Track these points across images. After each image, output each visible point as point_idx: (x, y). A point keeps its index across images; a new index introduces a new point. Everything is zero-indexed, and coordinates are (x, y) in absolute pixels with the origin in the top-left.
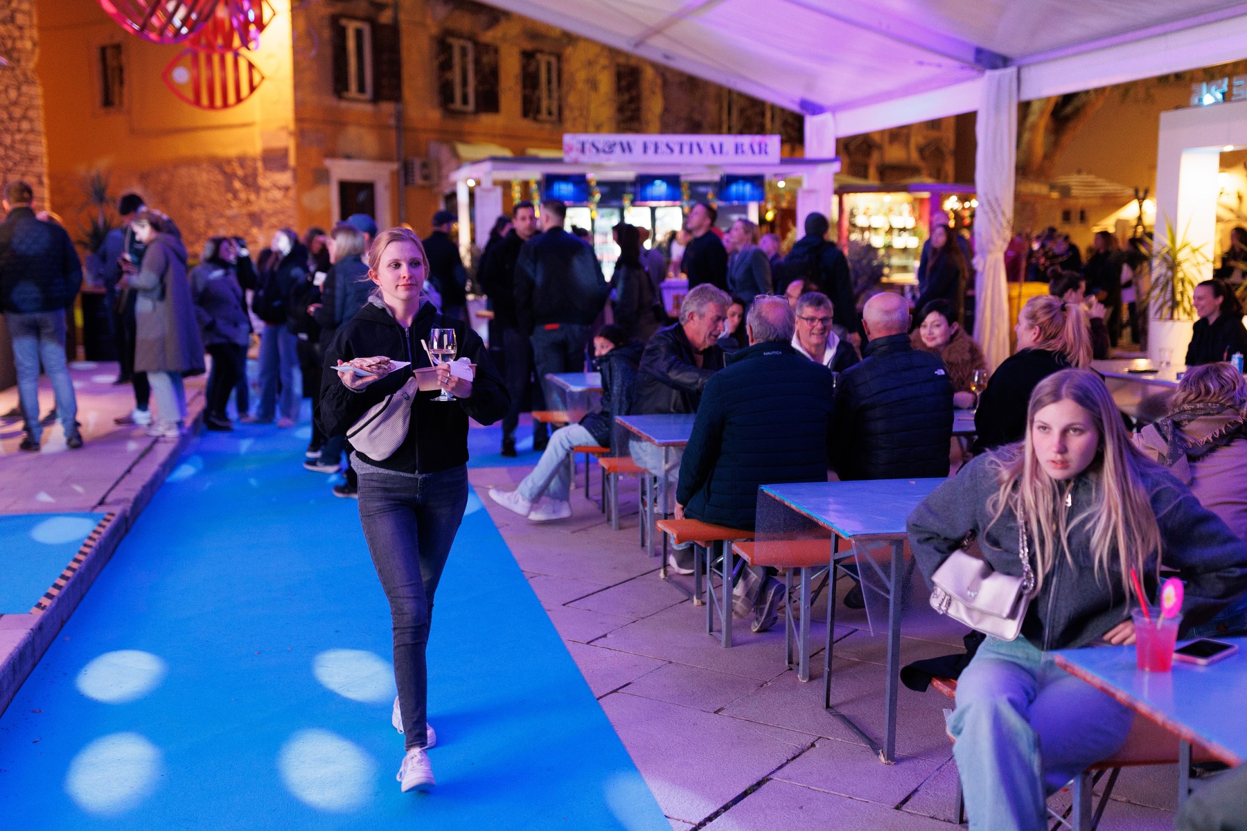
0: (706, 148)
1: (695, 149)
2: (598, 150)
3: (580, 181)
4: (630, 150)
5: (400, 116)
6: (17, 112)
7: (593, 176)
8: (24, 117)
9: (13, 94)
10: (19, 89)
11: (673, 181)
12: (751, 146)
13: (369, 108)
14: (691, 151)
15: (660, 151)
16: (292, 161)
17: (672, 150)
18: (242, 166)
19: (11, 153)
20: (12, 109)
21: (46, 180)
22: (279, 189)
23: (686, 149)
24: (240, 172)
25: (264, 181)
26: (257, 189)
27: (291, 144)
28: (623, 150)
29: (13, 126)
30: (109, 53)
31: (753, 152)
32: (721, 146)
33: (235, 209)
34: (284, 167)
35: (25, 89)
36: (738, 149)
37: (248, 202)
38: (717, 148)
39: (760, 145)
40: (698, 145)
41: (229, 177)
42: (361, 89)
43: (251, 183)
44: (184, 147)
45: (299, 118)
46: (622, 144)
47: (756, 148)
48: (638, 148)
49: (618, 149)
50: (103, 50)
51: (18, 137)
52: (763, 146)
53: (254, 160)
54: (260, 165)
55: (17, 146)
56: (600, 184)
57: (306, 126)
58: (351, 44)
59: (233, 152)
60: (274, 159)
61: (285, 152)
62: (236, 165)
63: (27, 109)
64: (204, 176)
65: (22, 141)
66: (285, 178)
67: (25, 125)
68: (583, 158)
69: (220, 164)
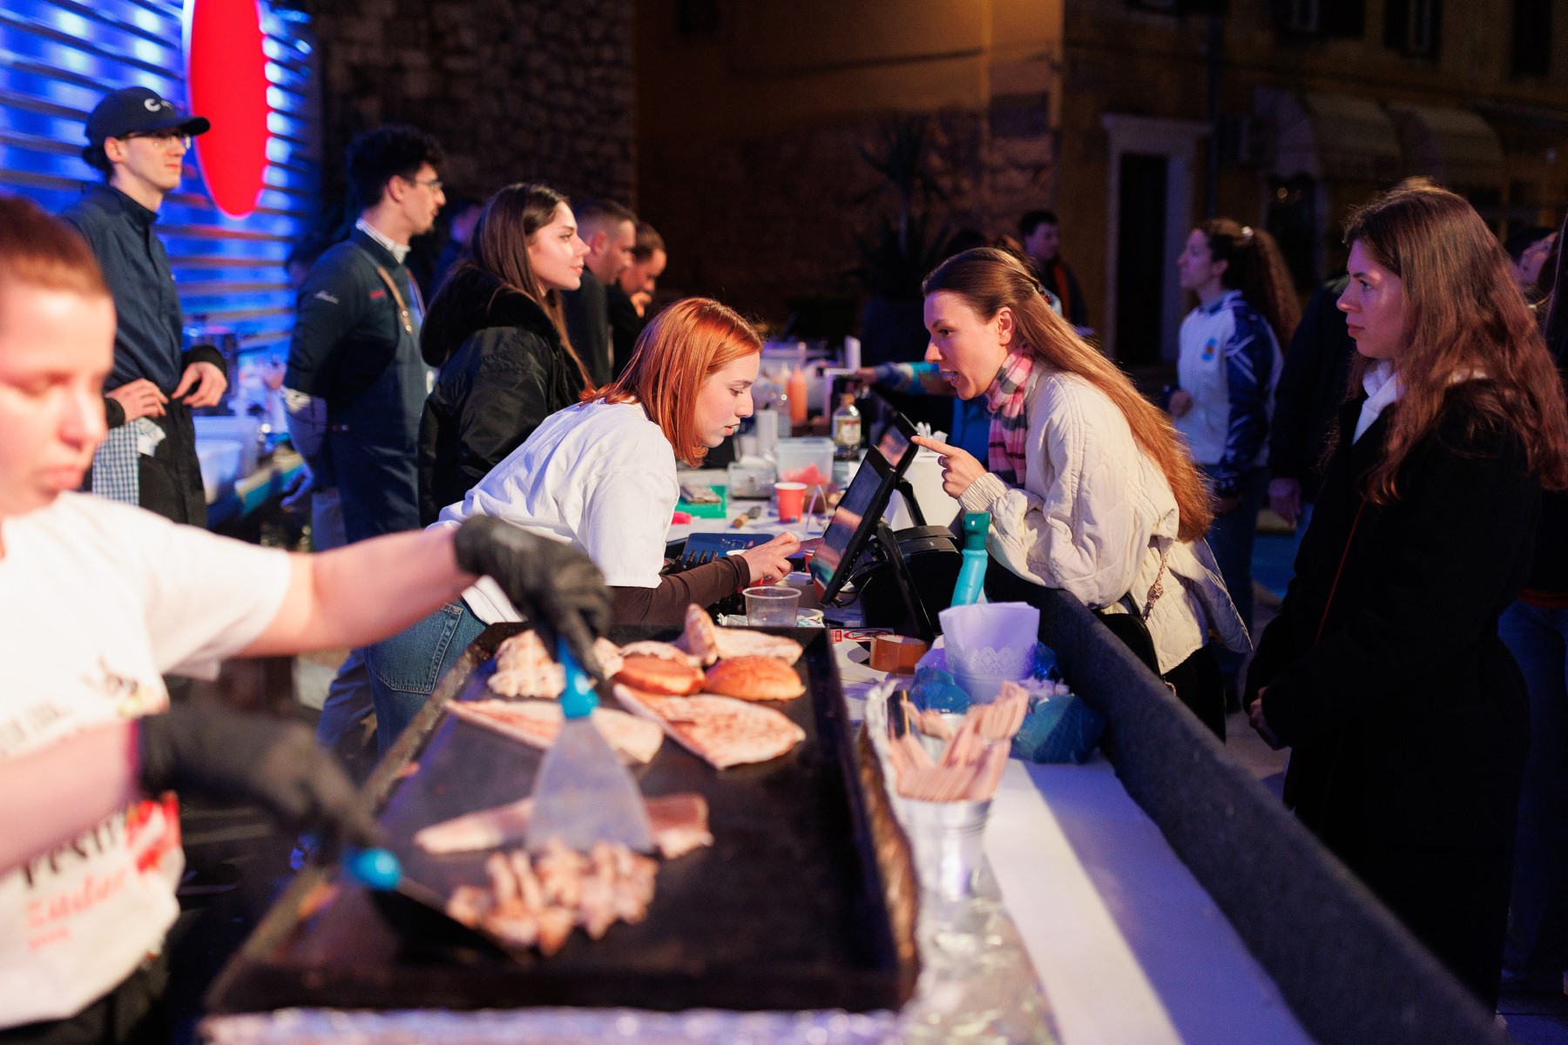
6: (596, 29)
16: (1054, 118)
18: (948, 127)
22: (1022, 168)
24: (942, 139)
25: (991, 155)
27: (1055, 87)
29: (590, 52)
37: (957, 192)
45: (1070, 40)
53: (974, 116)
54: (984, 125)
55: (593, 89)
57: (1080, 53)
59: (929, 103)
60: (1015, 114)
61: (1042, 100)
62: (935, 125)
63: (613, 22)
65: (600, 80)
69: (900, 123)
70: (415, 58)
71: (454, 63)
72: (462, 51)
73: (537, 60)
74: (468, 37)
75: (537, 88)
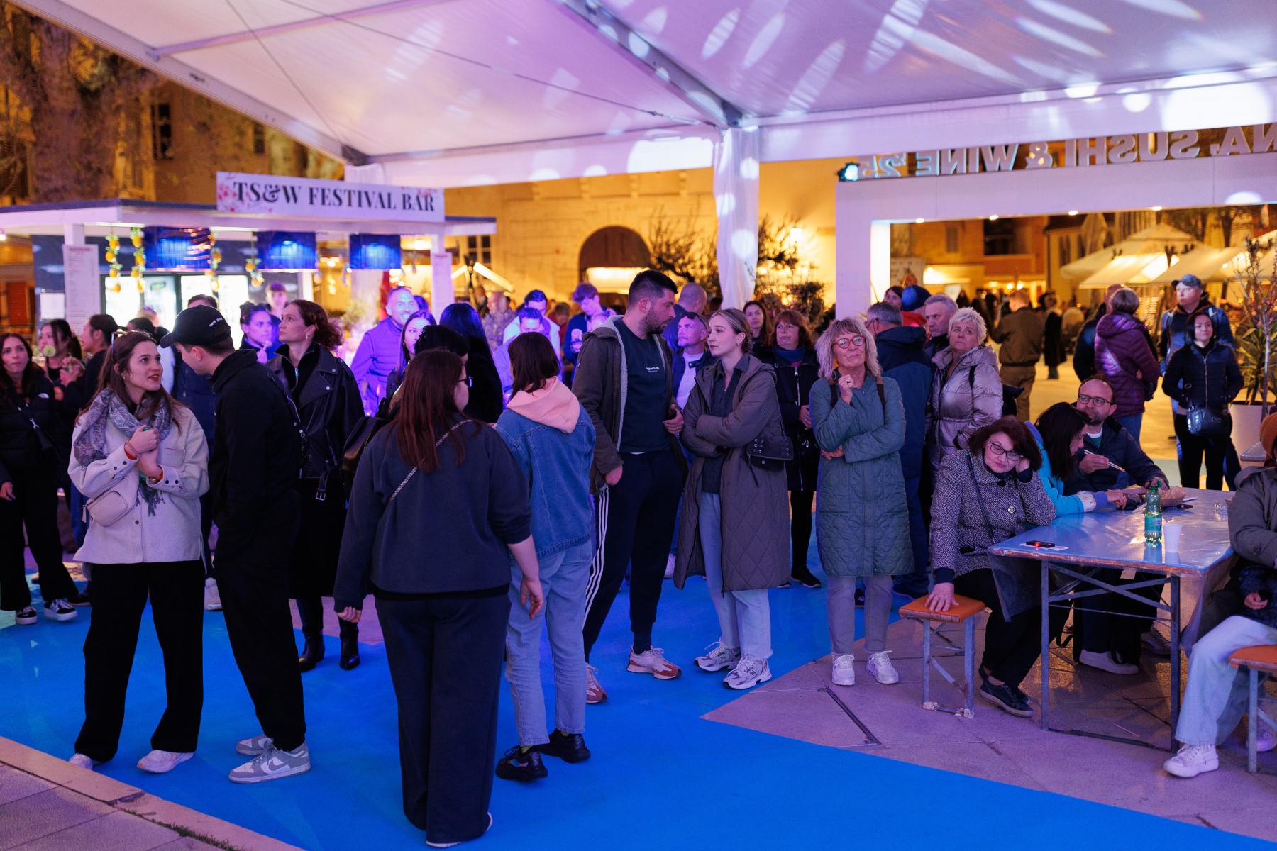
0: (374, 199)
1: (364, 199)
2: (258, 196)
4: (296, 200)
12: (417, 198)
14: (360, 205)
15: (327, 201)
23: (354, 199)
28: (288, 200)
31: (421, 208)
32: (389, 195)
36: (405, 202)
38: (385, 202)
39: (426, 198)
40: (367, 194)
46: (285, 188)
47: (423, 203)
48: (303, 195)
49: (281, 195)
52: (429, 200)
68: (241, 207)
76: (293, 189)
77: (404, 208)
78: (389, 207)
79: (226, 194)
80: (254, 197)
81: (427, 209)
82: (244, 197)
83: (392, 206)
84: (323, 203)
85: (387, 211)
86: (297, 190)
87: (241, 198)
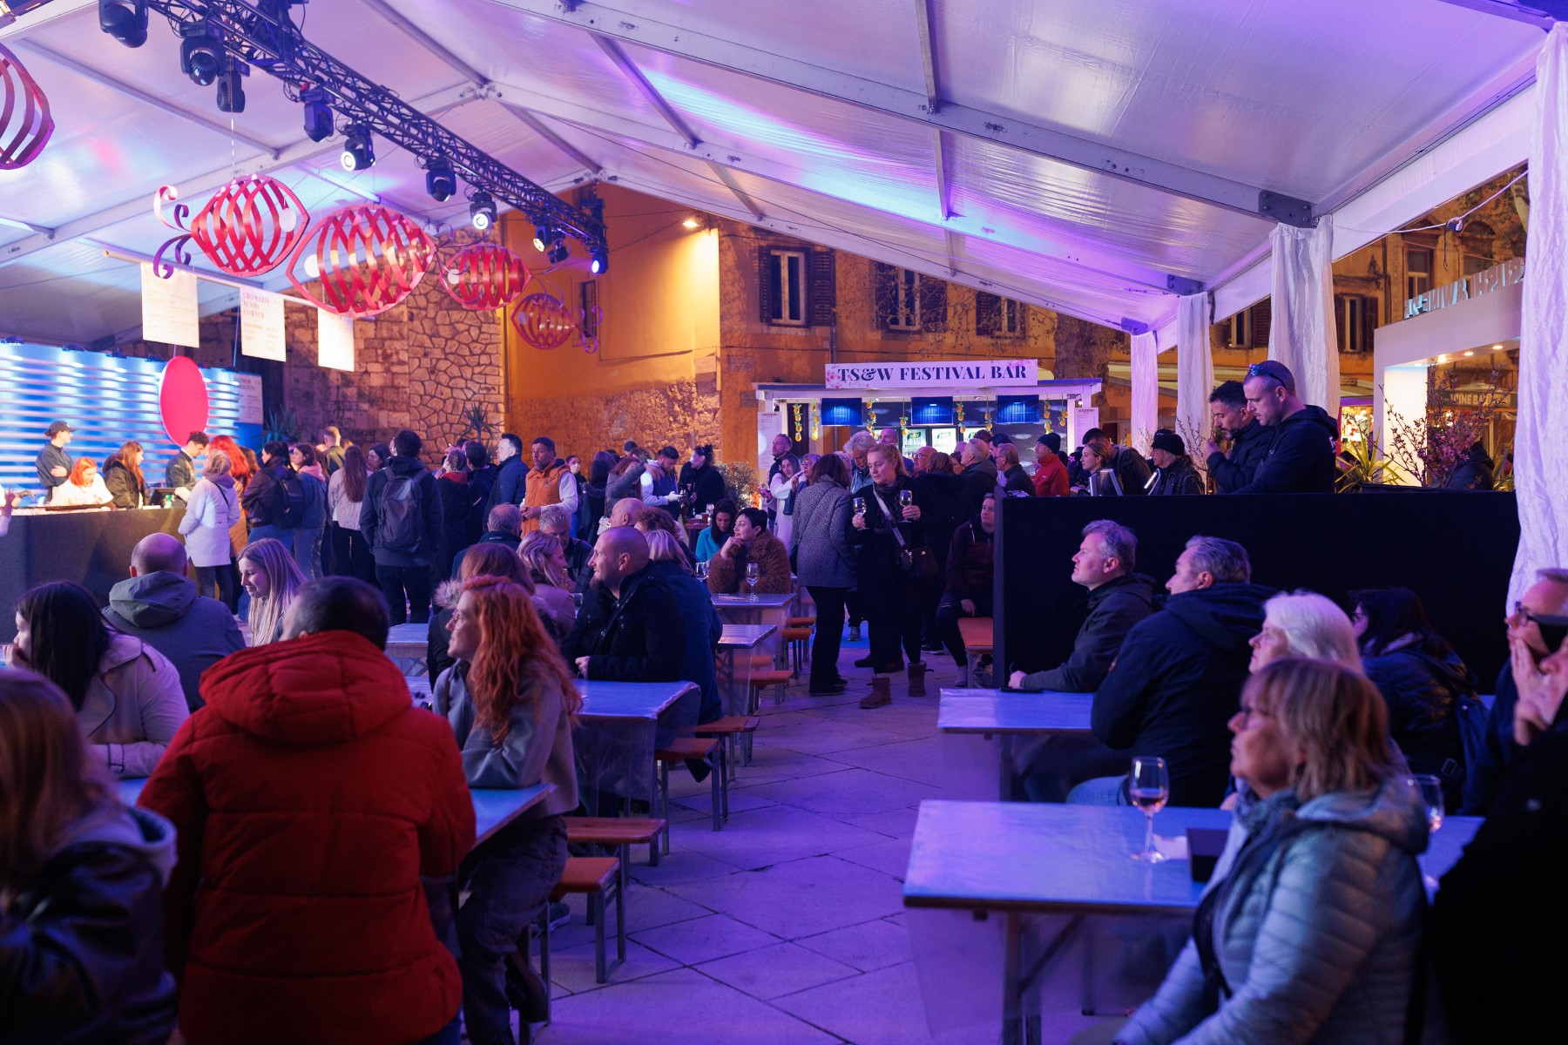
0: (963, 373)
1: (952, 373)
2: (857, 377)
3: (855, 405)
4: (889, 378)
5: (834, 339)
6: (477, 349)
7: (868, 400)
8: (483, 353)
9: (474, 332)
10: (480, 328)
11: (946, 403)
12: (1008, 369)
13: (801, 332)
14: (948, 377)
15: (916, 377)
16: (719, 385)
17: (929, 376)
18: (680, 390)
19: (470, 384)
20: (472, 346)
21: (502, 407)
22: (709, 411)
23: (943, 374)
24: (679, 396)
25: (697, 405)
26: (691, 411)
27: (718, 369)
28: (882, 378)
29: (474, 360)
30: (589, 287)
31: (1011, 376)
32: (978, 369)
33: (676, 430)
34: (713, 392)
35: (485, 328)
36: (995, 372)
37: (685, 424)
38: (974, 373)
39: (1017, 368)
40: (955, 369)
41: (671, 400)
42: (794, 314)
43: (687, 407)
44: (637, 373)
45: (726, 346)
46: (880, 370)
47: (1014, 372)
48: (895, 374)
49: (877, 375)
50: (584, 285)
51: (477, 370)
52: (1021, 369)
53: (690, 385)
54: (694, 389)
55: (476, 378)
56: (876, 405)
57: (734, 352)
58: (785, 273)
59: (673, 378)
60: (705, 384)
61: (713, 376)
62: (675, 389)
63: (487, 345)
64: (653, 400)
65: (480, 373)
66: (713, 401)
67: (484, 359)
68: (844, 385)
69: (663, 388)
70: (375, 368)
71: (395, 369)
72: (402, 363)
73: (443, 365)
74: (404, 356)
75: (444, 378)
76: (886, 370)
77: (994, 376)
78: (978, 377)
79: (832, 377)
80: (854, 378)
81: (1018, 376)
82: (846, 378)
83: (981, 376)
84: (913, 378)
85: (975, 380)
86: (889, 371)
87: (844, 379)
